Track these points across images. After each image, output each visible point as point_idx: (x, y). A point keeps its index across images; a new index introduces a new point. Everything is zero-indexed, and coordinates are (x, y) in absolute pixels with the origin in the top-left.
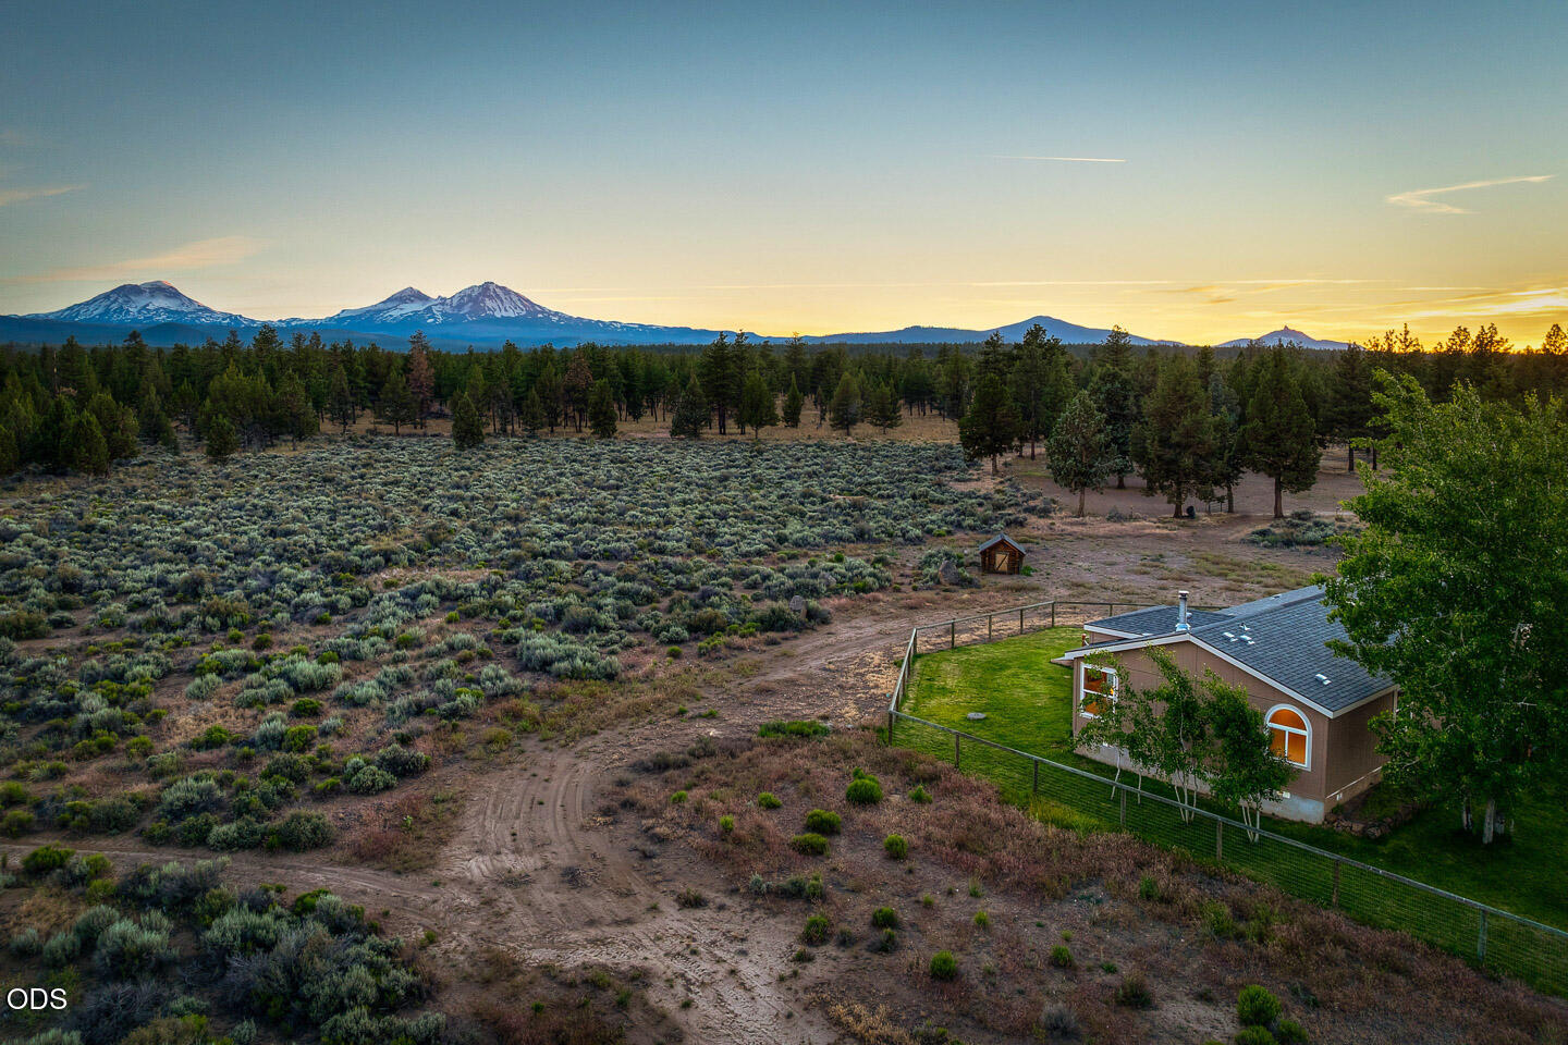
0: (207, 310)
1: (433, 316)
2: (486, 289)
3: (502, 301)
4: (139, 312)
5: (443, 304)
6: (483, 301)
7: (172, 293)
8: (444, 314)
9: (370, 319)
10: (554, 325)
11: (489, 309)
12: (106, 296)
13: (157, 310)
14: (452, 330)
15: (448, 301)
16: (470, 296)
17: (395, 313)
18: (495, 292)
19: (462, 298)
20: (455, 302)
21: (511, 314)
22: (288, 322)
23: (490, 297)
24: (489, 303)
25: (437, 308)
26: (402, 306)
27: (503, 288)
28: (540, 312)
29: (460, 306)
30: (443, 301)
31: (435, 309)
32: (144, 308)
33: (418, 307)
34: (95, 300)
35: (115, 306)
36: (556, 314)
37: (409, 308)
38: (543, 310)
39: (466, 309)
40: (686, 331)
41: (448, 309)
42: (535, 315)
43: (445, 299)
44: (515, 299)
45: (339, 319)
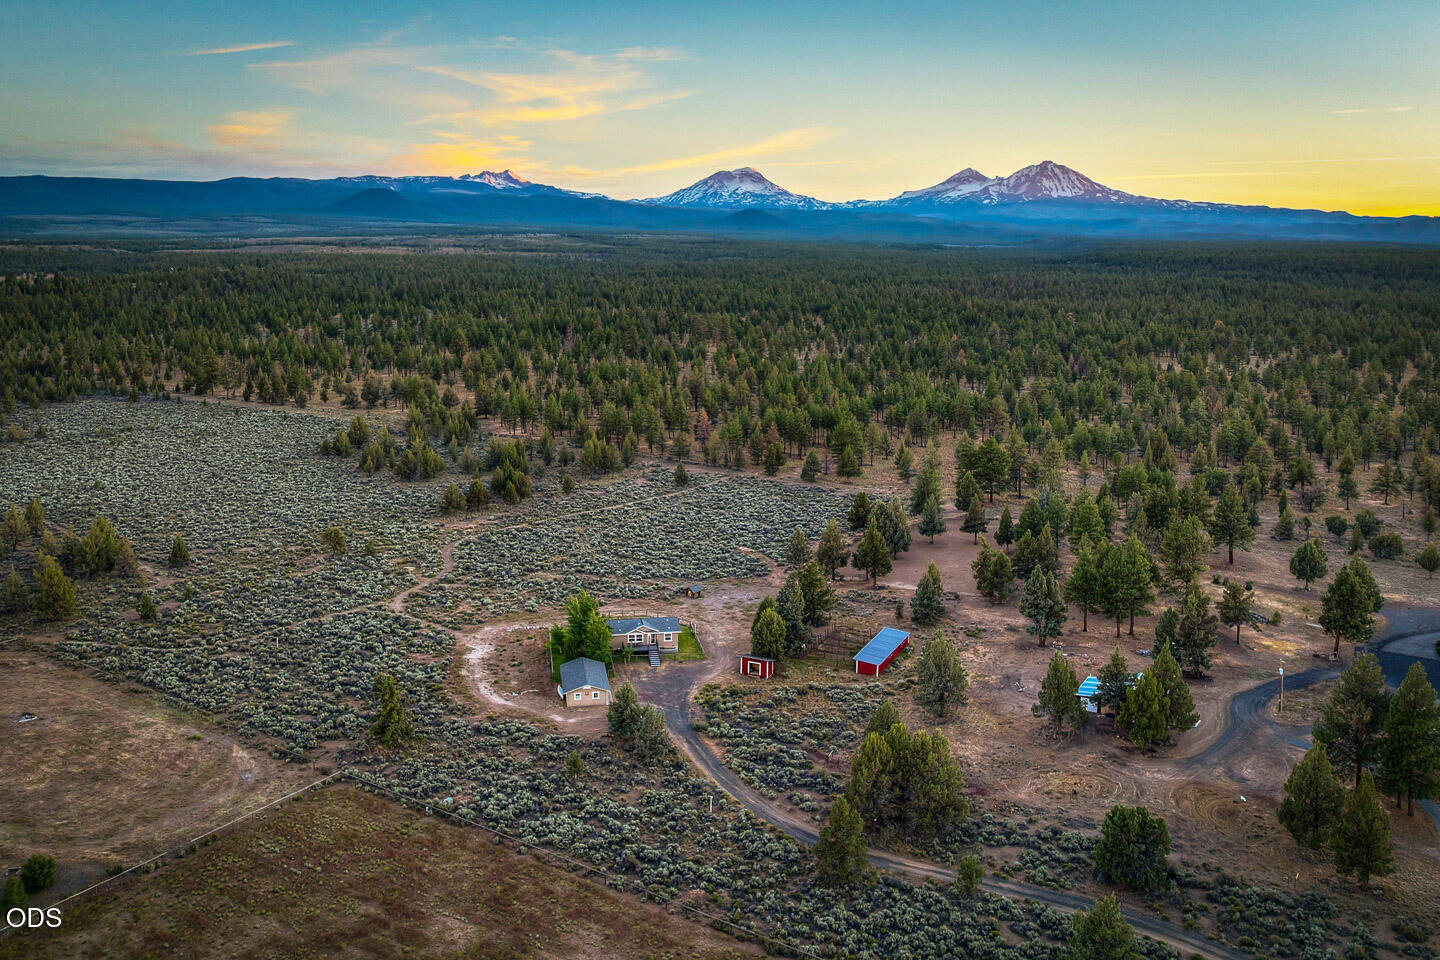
0: (785, 193)
1: (989, 197)
2: (1045, 169)
3: (1060, 181)
4: (730, 196)
5: (999, 184)
6: (1040, 181)
7: (757, 178)
8: (1000, 195)
9: (930, 201)
10: (1115, 205)
11: (1046, 189)
12: (705, 182)
13: (744, 194)
14: (1006, 211)
15: (1005, 182)
16: (1027, 175)
17: (953, 194)
18: (1053, 171)
19: (1019, 178)
20: (1012, 181)
21: (1068, 194)
22: (855, 204)
23: (1048, 177)
24: (1046, 183)
25: (994, 188)
26: (960, 187)
27: (1062, 168)
28: (1099, 192)
29: (1016, 186)
30: (1000, 181)
31: (992, 190)
32: (734, 192)
33: (975, 187)
34: (696, 186)
35: (711, 191)
36: (1116, 193)
37: (966, 189)
38: (1103, 189)
39: (1023, 189)
40: (1262, 211)
41: (1004, 189)
42: (1094, 196)
43: (1002, 179)
44: (1074, 178)
45: (900, 201)
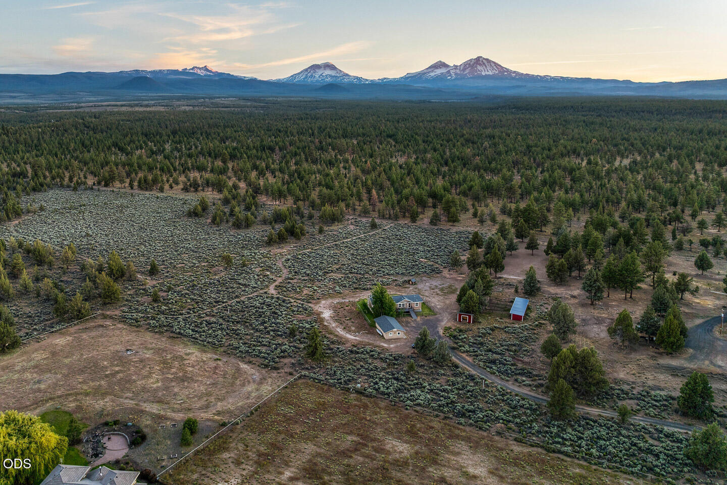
0: (347, 75)
1: (451, 75)
2: (479, 61)
3: (486, 67)
4: (319, 77)
5: (455, 69)
6: (476, 67)
7: (332, 67)
8: (456, 74)
9: (420, 77)
10: (514, 78)
11: (479, 71)
12: (306, 70)
13: (326, 76)
14: (459, 83)
15: (458, 68)
16: (470, 64)
17: (432, 74)
18: (482, 61)
19: (465, 66)
20: (462, 67)
21: (490, 73)
22: (382, 80)
23: (480, 65)
24: (479, 68)
25: (453, 71)
26: (435, 71)
27: (487, 60)
28: (506, 72)
29: (464, 69)
30: (456, 67)
31: (452, 72)
32: (321, 75)
33: (443, 70)
34: (302, 72)
35: (309, 74)
36: (515, 72)
37: (439, 72)
38: (508, 70)
39: (467, 71)
40: (588, 80)
41: (458, 71)
42: (503, 74)
43: (457, 66)
44: (493, 65)
45: (406, 78)
